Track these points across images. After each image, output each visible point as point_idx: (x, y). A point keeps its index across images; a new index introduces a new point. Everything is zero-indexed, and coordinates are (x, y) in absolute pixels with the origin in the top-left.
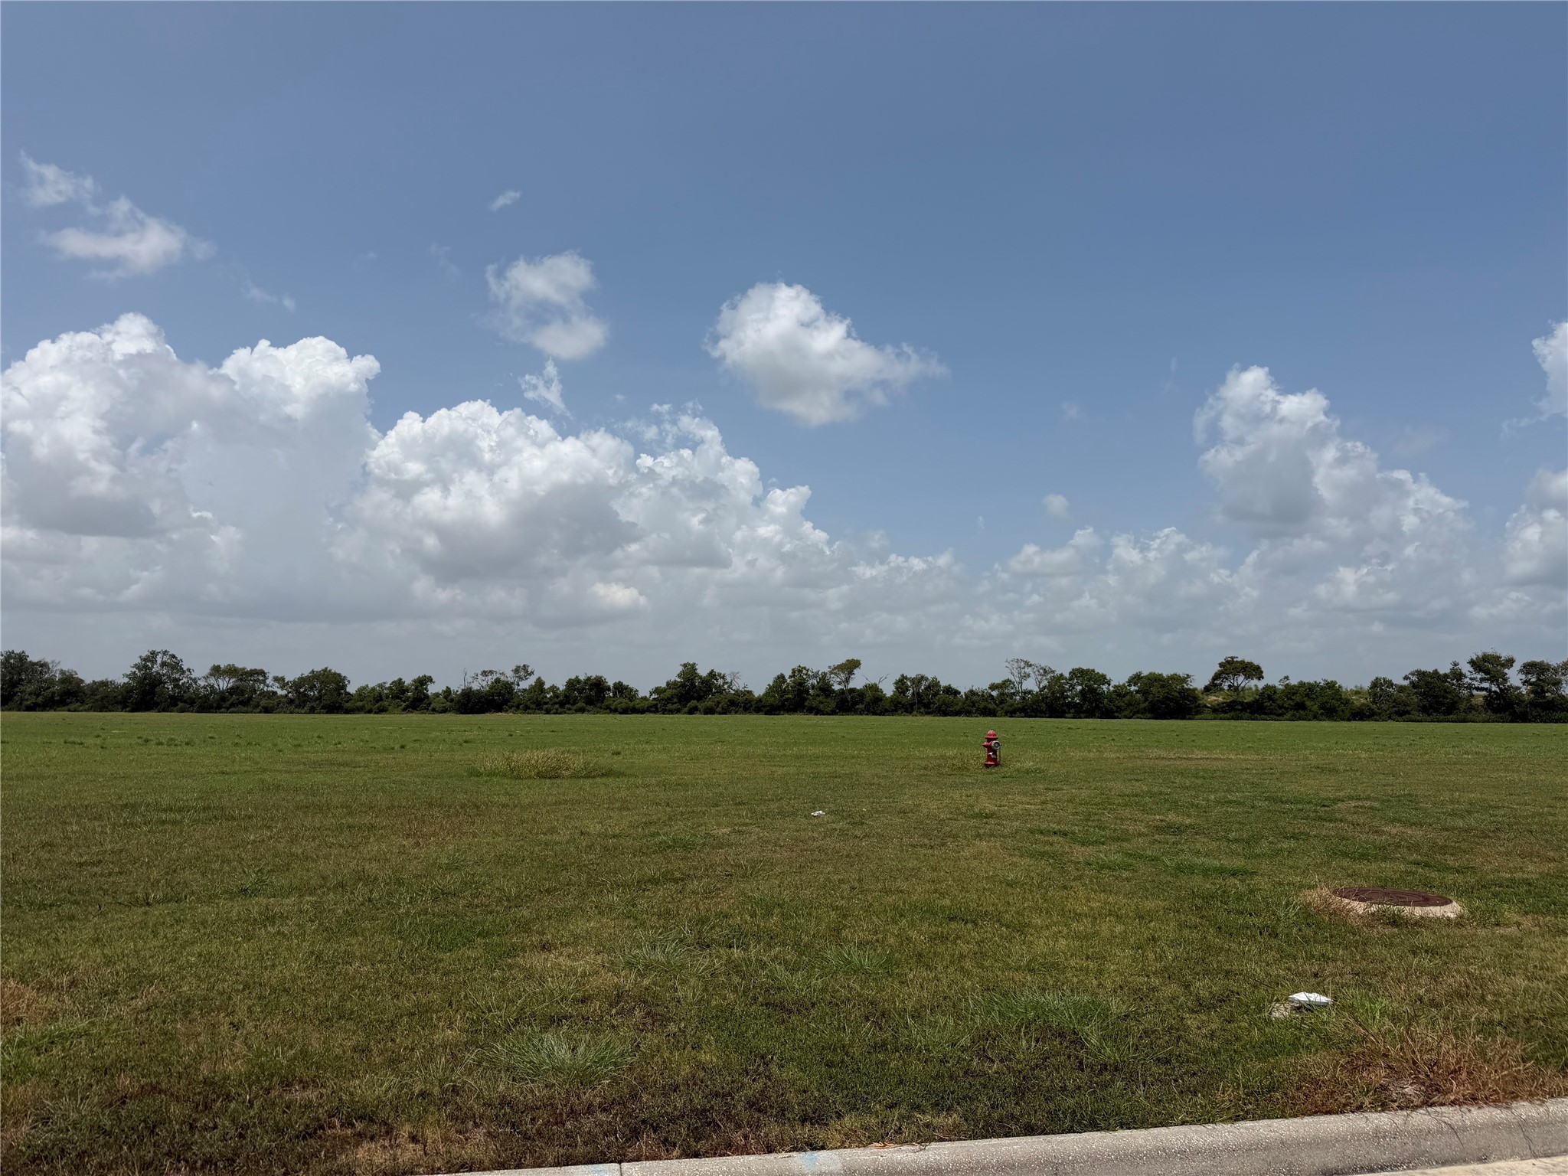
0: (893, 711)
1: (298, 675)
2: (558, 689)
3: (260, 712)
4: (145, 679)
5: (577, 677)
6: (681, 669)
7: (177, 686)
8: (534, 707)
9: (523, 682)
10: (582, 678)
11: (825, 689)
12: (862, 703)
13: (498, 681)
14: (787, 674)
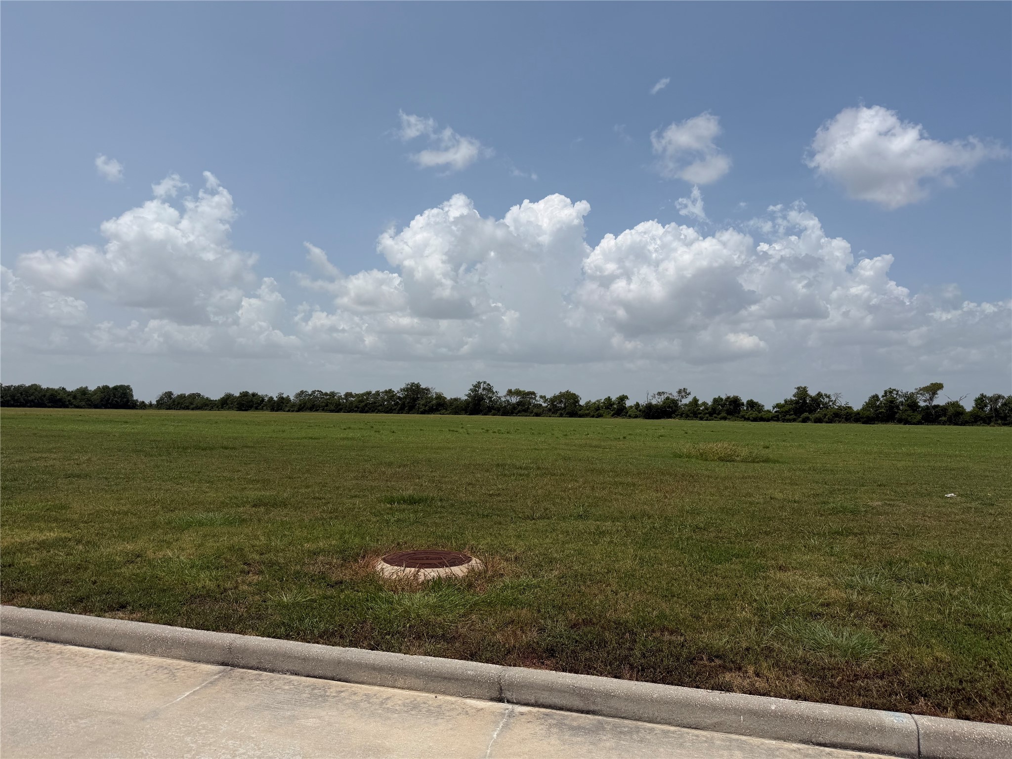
0: (972, 422)
1: (553, 395)
2: (708, 404)
3: (533, 416)
4: (475, 397)
5: (719, 397)
6: (796, 391)
7: (491, 401)
8: (692, 416)
9: (684, 399)
10: (724, 397)
11: (912, 405)
12: (945, 416)
13: (668, 398)
14: (881, 394)
